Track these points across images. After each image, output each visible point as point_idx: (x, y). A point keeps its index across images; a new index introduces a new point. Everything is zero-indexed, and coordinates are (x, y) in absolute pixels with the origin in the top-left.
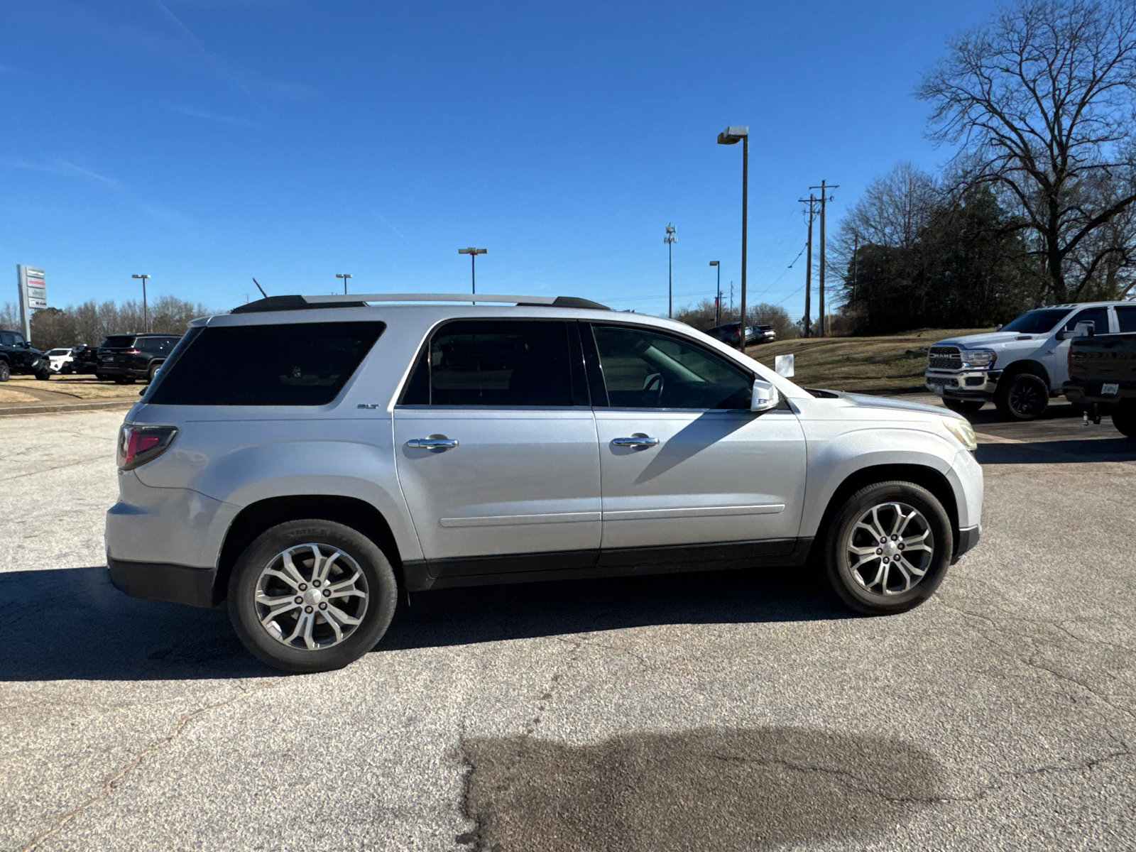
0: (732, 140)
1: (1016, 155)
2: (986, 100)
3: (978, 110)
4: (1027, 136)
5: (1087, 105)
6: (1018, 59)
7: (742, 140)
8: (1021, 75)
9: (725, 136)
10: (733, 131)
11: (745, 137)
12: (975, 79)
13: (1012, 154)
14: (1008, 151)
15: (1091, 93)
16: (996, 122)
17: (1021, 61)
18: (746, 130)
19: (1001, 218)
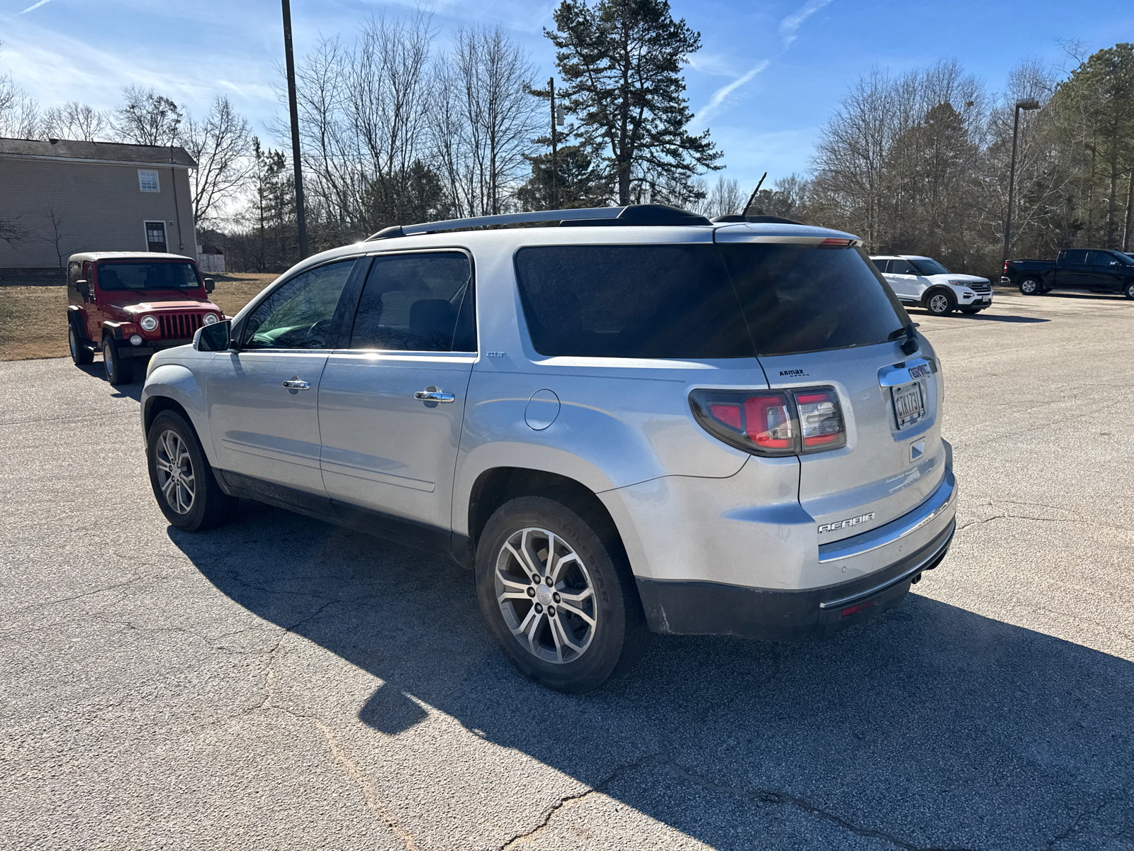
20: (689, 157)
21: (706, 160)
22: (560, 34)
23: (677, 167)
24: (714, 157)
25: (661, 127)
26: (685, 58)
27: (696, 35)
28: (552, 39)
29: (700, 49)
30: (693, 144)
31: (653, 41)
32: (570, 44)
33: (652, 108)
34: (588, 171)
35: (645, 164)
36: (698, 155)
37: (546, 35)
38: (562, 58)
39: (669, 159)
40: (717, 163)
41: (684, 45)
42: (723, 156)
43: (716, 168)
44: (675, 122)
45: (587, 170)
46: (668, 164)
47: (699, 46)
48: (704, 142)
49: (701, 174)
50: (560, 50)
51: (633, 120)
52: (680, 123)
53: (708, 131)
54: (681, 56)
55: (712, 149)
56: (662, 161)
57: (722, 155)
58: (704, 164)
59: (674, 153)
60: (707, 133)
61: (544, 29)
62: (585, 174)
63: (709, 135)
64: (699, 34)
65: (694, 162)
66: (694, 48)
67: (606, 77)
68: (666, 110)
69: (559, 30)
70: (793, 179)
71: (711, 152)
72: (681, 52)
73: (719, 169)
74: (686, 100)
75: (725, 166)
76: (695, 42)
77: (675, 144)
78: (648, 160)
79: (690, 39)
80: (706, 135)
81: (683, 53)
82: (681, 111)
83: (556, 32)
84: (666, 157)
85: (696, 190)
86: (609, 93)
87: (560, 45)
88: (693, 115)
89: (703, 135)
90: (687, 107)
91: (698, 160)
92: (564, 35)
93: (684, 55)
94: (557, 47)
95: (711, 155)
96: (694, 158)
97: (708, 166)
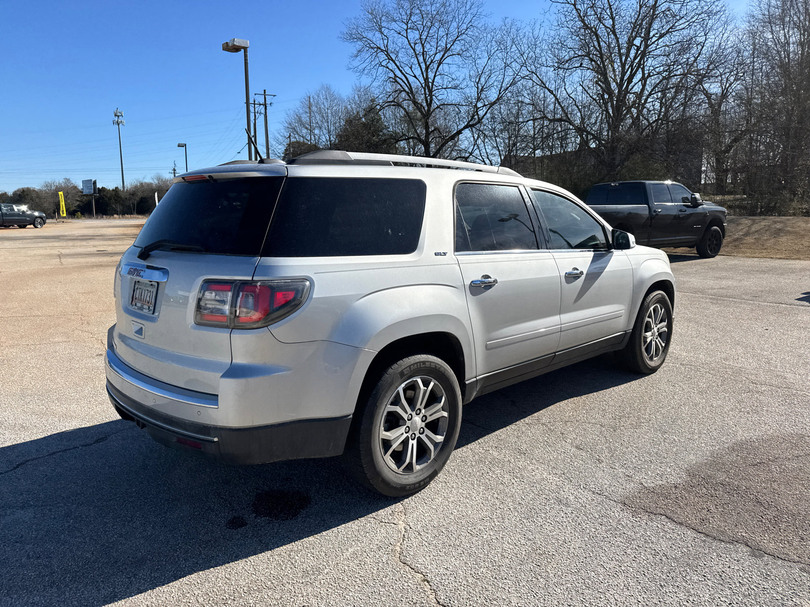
0: (236, 49)
1: (404, 90)
2: (385, 51)
3: (383, 56)
4: (411, 79)
5: (442, 65)
6: (405, 27)
7: (243, 50)
8: (407, 38)
9: (230, 45)
10: (238, 42)
11: (245, 49)
12: (378, 35)
13: (402, 89)
14: (399, 87)
15: (444, 58)
16: (391, 66)
17: (407, 29)
18: (247, 43)
19: (385, 131)
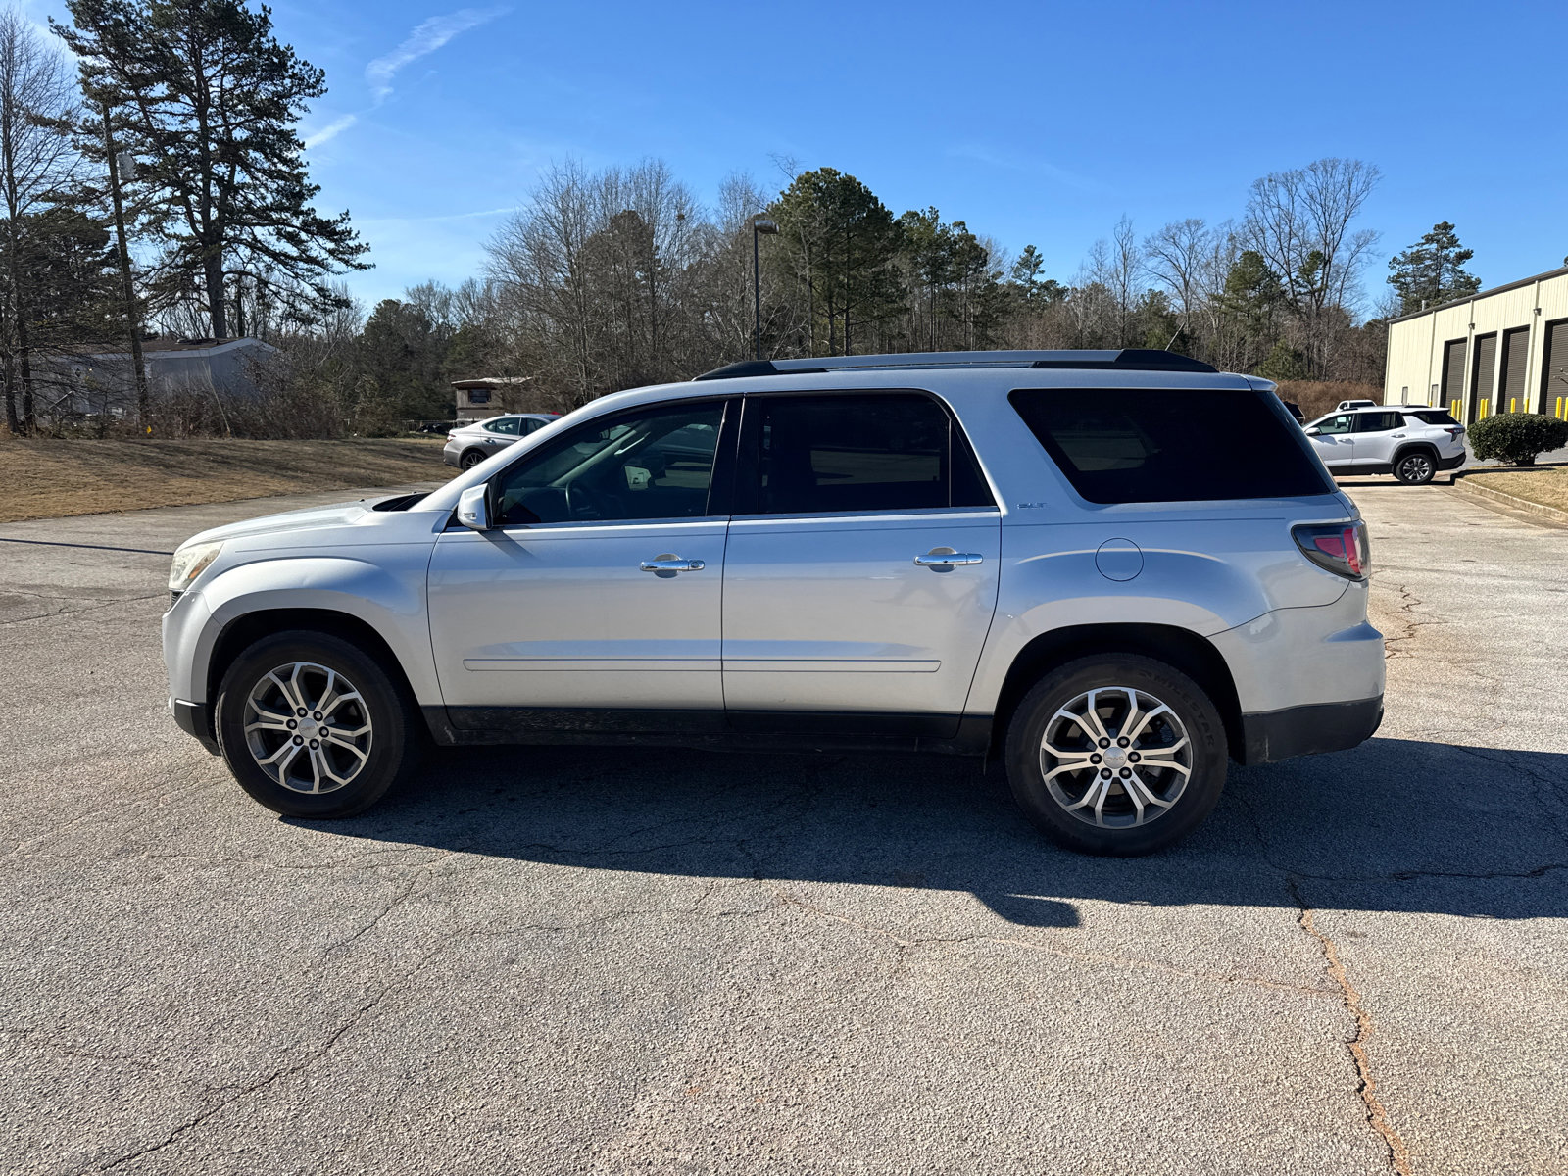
20: (318, 247)
21: (343, 253)
22: (80, 33)
23: (299, 258)
24: (357, 249)
25: (269, 200)
26: (302, 103)
27: (317, 73)
28: (65, 38)
29: (324, 94)
30: (325, 229)
31: (243, 71)
32: (101, 53)
33: (247, 167)
34: (106, 250)
35: (244, 251)
36: (331, 245)
37: (55, 31)
38: (89, 72)
39: (285, 247)
40: (361, 258)
41: (299, 85)
42: (369, 250)
43: (360, 266)
44: (292, 193)
45: (102, 248)
46: (281, 254)
47: (324, 89)
48: (340, 228)
49: (339, 273)
50: (82, 58)
51: (220, 181)
52: (300, 197)
53: (347, 213)
54: (297, 100)
55: (353, 239)
56: (271, 247)
57: (368, 248)
58: (340, 259)
59: (293, 239)
60: (346, 216)
61: (51, 21)
62: (98, 255)
63: (349, 219)
64: (322, 71)
65: (325, 255)
66: (315, 91)
67: (166, 112)
68: (271, 174)
69: (78, 25)
70: (430, 288)
71: (351, 243)
72: (296, 93)
73: (365, 268)
74: (304, 163)
75: (374, 266)
76: (317, 82)
77: (293, 227)
78: (248, 245)
79: (309, 77)
80: (344, 219)
81: (298, 96)
82: (299, 177)
83: (72, 28)
84: (277, 243)
85: (333, 295)
86: (175, 138)
87: (82, 51)
88: (318, 188)
89: (339, 218)
90: (306, 175)
91: (331, 252)
92: (89, 37)
93: (300, 99)
94: (75, 53)
95: (352, 248)
96: (325, 249)
97: (347, 262)
